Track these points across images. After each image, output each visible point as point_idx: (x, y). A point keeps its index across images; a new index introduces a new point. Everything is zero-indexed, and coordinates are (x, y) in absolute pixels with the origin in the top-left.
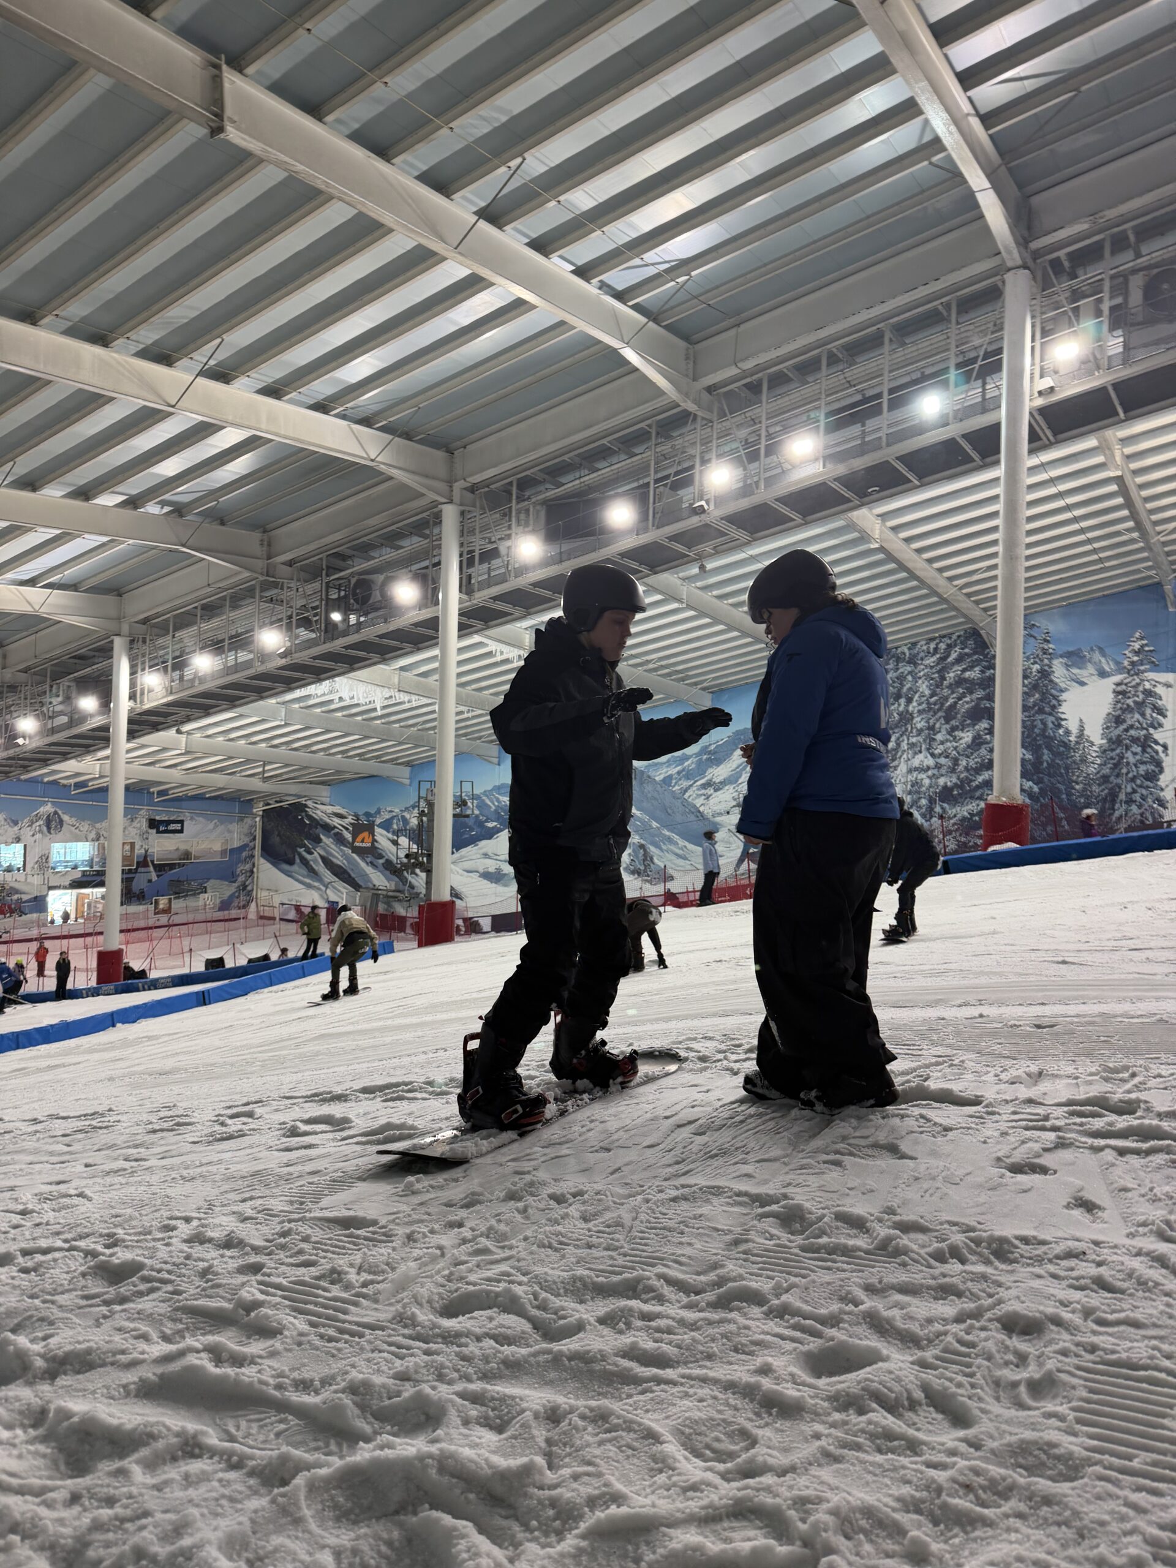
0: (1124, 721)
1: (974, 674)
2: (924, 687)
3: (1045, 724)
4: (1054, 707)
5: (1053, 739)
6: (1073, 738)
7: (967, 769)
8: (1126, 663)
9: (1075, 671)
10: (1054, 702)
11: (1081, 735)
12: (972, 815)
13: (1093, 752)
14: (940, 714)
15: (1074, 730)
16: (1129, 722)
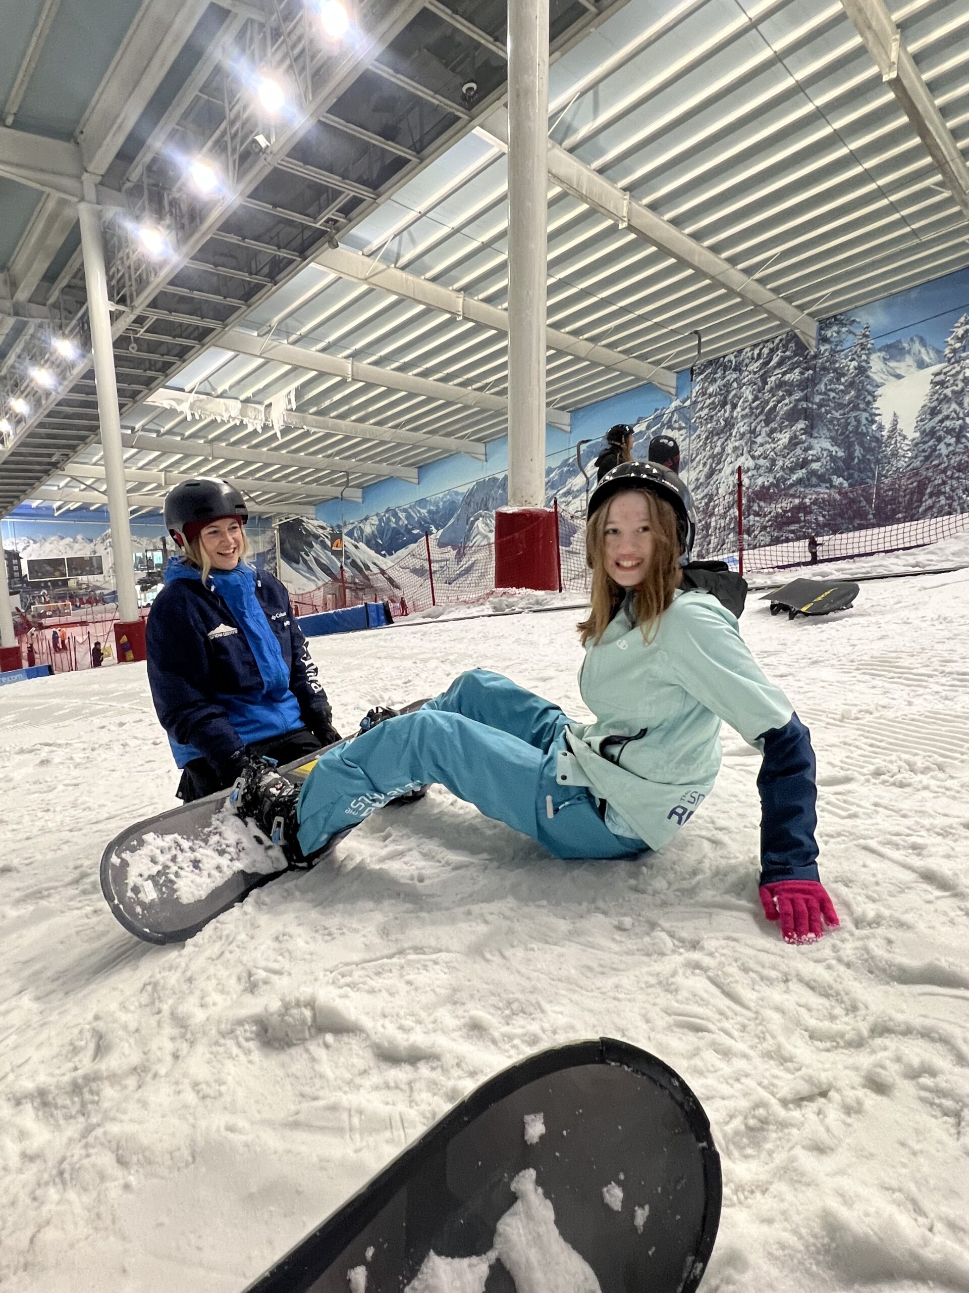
0: (940, 412)
1: (794, 376)
2: (748, 393)
3: (858, 421)
4: (868, 403)
5: (864, 435)
6: (885, 433)
7: (782, 468)
8: (947, 351)
9: (892, 364)
10: (869, 398)
11: (894, 429)
12: (785, 512)
13: (905, 445)
14: (762, 417)
15: (888, 426)
16: (945, 413)
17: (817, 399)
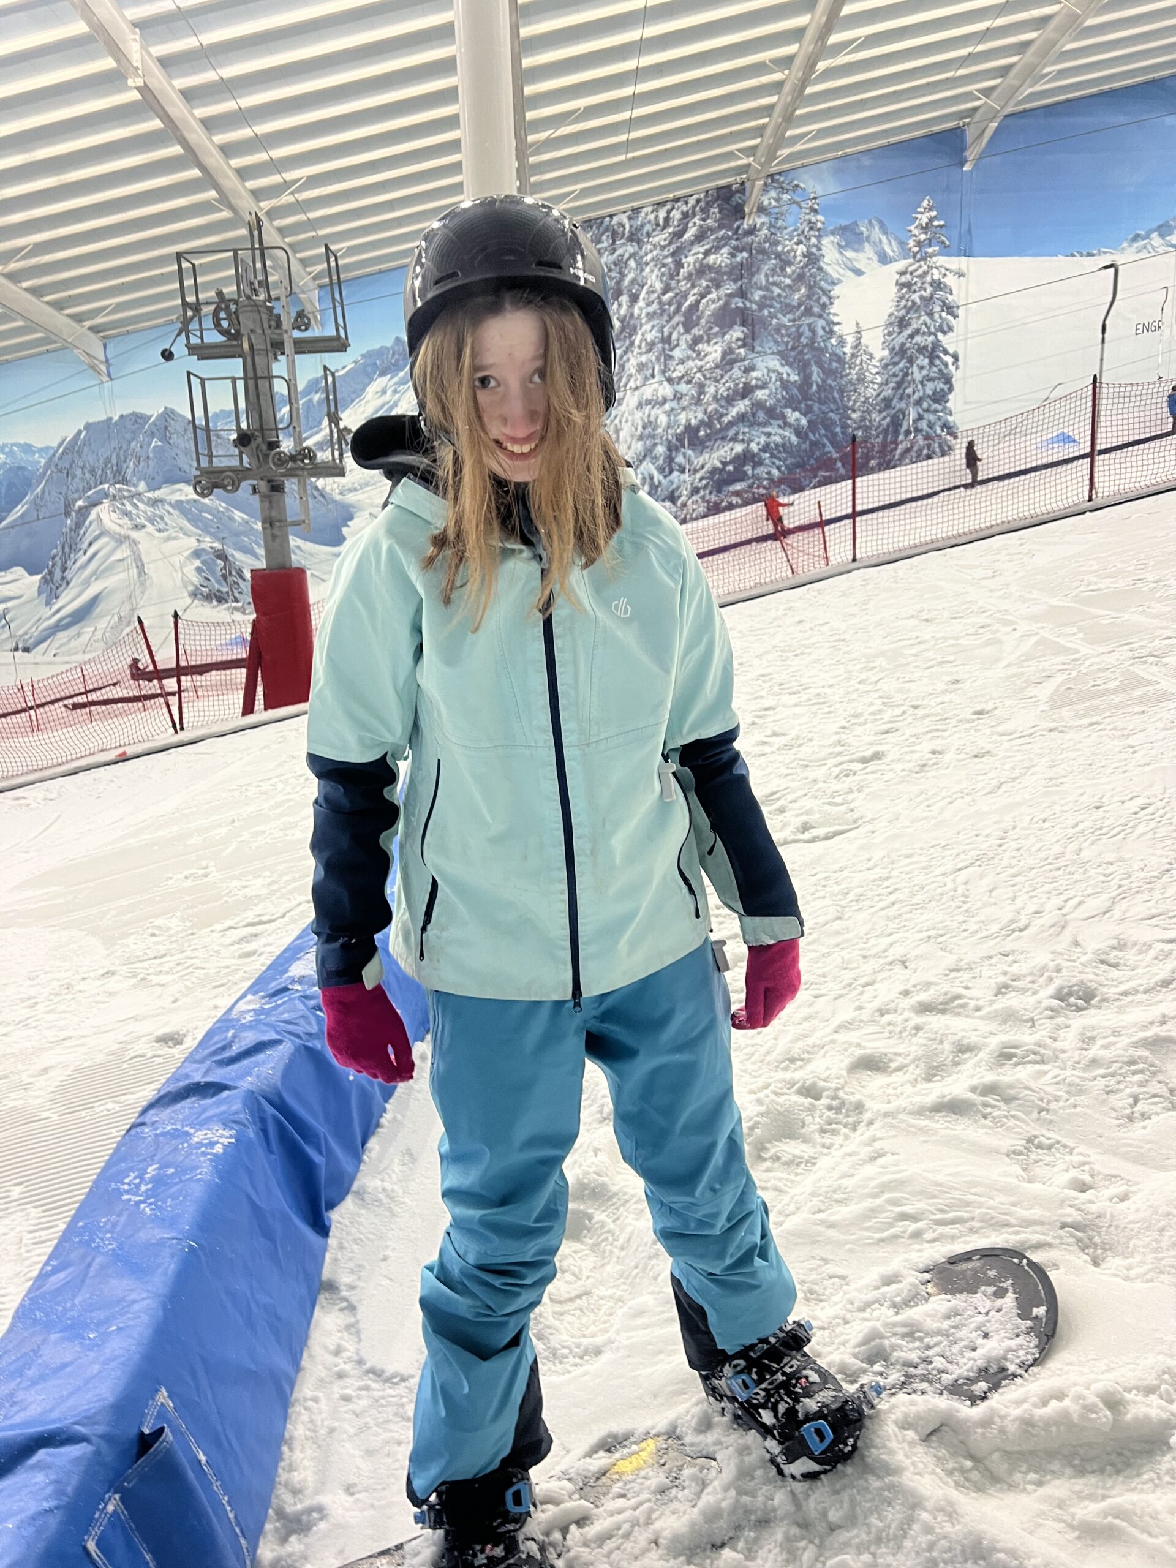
0: (909, 324)
1: (721, 259)
2: (654, 279)
3: (813, 332)
4: (824, 307)
5: (823, 351)
6: (848, 350)
7: (715, 398)
8: (911, 243)
9: (850, 254)
10: (824, 299)
11: (857, 346)
12: (725, 464)
13: (872, 369)
14: (678, 318)
15: (850, 340)
16: (915, 325)
17: (757, 295)
